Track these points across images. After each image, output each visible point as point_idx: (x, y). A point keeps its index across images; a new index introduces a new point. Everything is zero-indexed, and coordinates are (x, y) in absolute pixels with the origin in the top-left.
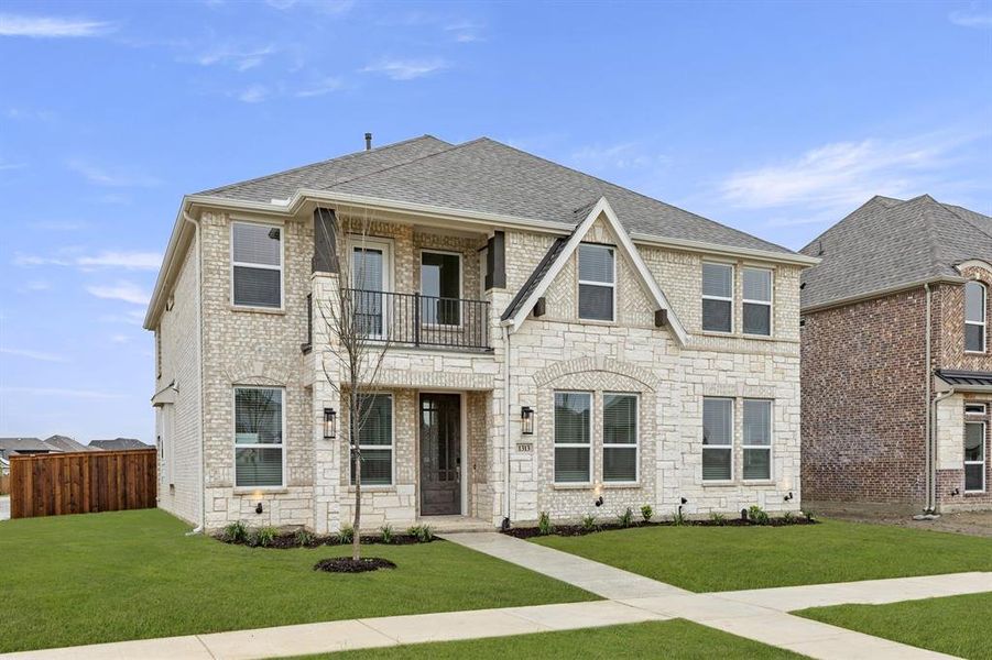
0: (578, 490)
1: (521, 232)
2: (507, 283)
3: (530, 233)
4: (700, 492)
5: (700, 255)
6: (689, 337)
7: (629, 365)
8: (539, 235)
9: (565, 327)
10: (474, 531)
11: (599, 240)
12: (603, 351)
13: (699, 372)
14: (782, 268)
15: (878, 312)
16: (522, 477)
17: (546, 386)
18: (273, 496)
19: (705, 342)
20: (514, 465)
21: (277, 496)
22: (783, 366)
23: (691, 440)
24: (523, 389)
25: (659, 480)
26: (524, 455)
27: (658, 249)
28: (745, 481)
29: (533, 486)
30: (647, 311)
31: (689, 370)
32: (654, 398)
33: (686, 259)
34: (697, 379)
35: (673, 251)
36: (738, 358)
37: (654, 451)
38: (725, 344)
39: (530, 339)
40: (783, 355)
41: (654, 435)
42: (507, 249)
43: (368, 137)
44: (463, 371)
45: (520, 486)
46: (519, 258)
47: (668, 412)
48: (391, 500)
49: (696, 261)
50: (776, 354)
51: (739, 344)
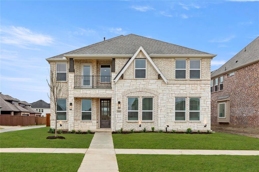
0: (134, 122)
1: (119, 58)
2: (116, 71)
3: (122, 58)
4: (174, 124)
5: (174, 58)
6: (168, 81)
7: (150, 90)
8: (124, 58)
9: (131, 81)
10: (106, 132)
11: (141, 57)
12: (142, 86)
13: (173, 90)
14: (204, 59)
15: (253, 68)
16: (118, 119)
17: (125, 96)
18: (64, 123)
19: (176, 82)
20: (116, 116)
21: (65, 123)
22: (204, 87)
23: (171, 109)
24: (119, 97)
25: (159, 120)
26: (119, 114)
27: (160, 58)
28: (190, 121)
29: (121, 121)
30: (156, 75)
31: (170, 90)
32: (158, 98)
33: (169, 60)
34: (173, 92)
35: (165, 58)
36: (187, 86)
37: (157, 112)
38: (183, 82)
39: (121, 85)
40: (204, 84)
41: (158, 108)
42: (115, 63)
43: (104, 38)
44: (104, 93)
45: (118, 121)
46: (118, 64)
47: (163, 102)
48: (90, 124)
49: (173, 60)
50: (201, 84)
51: (188, 82)
